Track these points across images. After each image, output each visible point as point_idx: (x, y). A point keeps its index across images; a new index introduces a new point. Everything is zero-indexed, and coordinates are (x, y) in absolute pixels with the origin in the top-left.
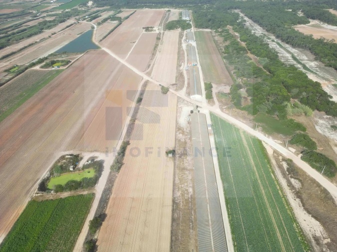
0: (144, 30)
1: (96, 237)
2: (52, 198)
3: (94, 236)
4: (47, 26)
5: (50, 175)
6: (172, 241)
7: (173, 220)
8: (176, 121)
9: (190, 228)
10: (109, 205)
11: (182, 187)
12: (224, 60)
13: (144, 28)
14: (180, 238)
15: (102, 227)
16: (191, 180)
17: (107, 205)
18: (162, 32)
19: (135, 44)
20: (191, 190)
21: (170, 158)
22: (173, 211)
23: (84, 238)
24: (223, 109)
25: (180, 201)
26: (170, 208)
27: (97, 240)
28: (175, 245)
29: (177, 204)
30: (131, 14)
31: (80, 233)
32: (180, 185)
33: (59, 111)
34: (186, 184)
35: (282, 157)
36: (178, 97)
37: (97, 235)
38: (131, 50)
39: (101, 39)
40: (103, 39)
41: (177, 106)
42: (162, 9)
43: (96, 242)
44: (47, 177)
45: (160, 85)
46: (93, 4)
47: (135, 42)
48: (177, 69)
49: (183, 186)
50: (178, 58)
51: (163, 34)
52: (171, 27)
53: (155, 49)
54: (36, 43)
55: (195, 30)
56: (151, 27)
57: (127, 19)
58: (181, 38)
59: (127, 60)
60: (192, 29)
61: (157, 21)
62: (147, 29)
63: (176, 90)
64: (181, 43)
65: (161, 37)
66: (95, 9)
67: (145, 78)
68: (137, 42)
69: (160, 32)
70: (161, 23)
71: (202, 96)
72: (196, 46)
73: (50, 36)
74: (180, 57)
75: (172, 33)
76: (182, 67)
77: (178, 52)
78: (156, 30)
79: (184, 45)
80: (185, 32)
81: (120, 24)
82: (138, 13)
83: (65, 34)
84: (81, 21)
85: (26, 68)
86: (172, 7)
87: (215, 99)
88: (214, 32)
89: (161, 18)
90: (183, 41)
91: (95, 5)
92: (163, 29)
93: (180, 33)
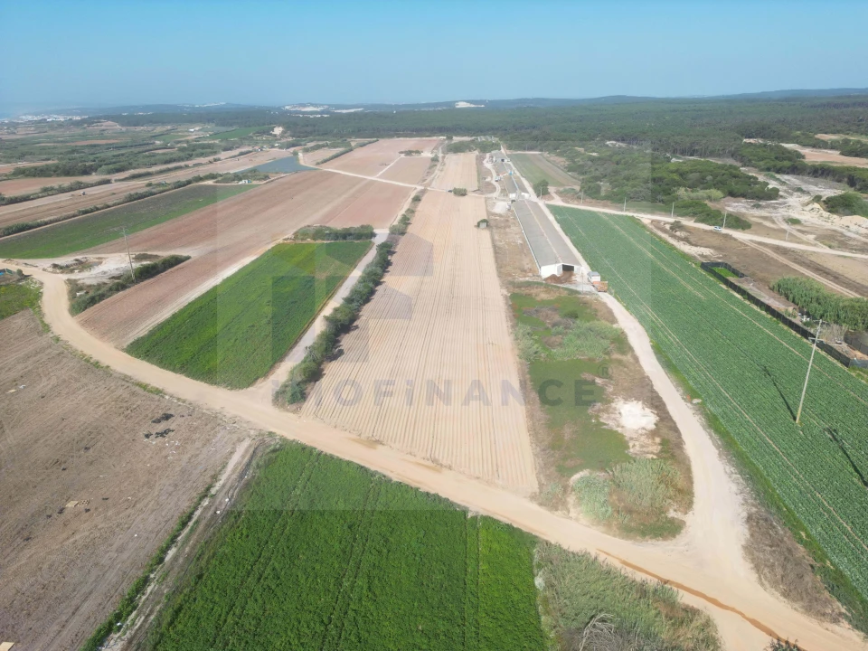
8: (487, 211)
13: (401, 153)
18: (440, 155)
19: (389, 166)
21: (483, 228)
24: (569, 201)
30: (370, 143)
36: (486, 198)
38: (384, 171)
39: (319, 161)
40: (323, 162)
41: (486, 202)
42: (435, 138)
45: (450, 191)
46: (284, 132)
47: (389, 164)
48: (479, 180)
50: (479, 175)
51: (444, 157)
52: (458, 149)
53: (430, 168)
54: (187, 166)
55: (509, 152)
56: (418, 152)
57: (361, 146)
58: (480, 160)
59: (380, 177)
60: (503, 150)
61: (428, 147)
62: (409, 153)
63: (482, 194)
64: (482, 164)
65: (440, 159)
66: (290, 139)
67: (420, 188)
68: (392, 164)
69: (436, 155)
70: (436, 148)
71: (530, 195)
72: (512, 165)
73: (211, 162)
74: (482, 174)
75: (461, 155)
76: (488, 179)
77: (478, 171)
78: (427, 154)
79: (488, 165)
80: (488, 155)
81: (351, 150)
82: (385, 143)
83: (241, 161)
84: (268, 149)
85: (189, 182)
86: (456, 136)
87: (554, 195)
88: (546, 154)
89: (434, 144)
90: (485, 162)
91: (289, 133)
92: (443, 153)
93: (477, 156)
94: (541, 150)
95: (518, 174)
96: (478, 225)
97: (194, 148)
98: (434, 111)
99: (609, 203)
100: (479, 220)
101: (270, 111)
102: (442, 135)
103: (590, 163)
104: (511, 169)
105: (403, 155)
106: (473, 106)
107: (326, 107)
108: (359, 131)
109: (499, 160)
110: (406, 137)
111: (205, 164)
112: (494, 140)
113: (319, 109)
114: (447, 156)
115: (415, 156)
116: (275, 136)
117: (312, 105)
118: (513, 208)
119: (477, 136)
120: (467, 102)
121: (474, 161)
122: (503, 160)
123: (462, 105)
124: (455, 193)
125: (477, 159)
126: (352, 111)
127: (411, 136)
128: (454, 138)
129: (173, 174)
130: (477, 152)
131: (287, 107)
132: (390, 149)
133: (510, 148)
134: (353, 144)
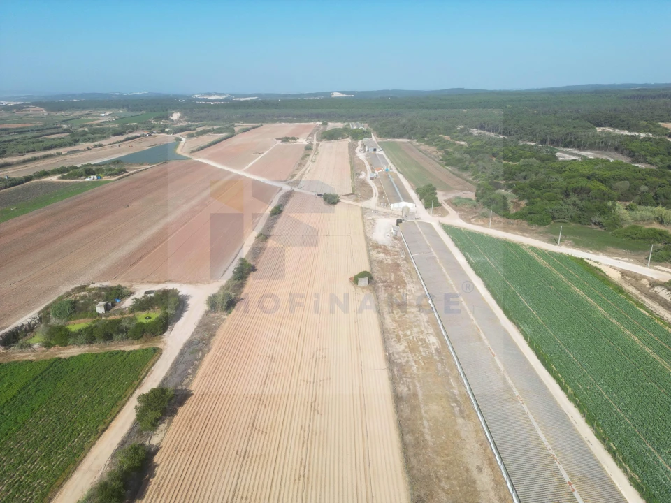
0: (280, 141)
1: (155, 440)
2: (34, 358)
3: (149, 437)
4: (86, 137)
5: (40, 319)
6: (404, 446)
7: (397, 399)
8: (366, 237)
9: (454, 415)
10: (200, 373)
11: (405, 335)
12: (448, 168)
13: (278, 139)
14: (428, 437)
15: (177, 418)
16: (428, 322)
17: (194, 372)
18: (315, 142)
19: (262, 155)
20: (433, 340)
21: (363, 288)
22: (393, 380)
23: (118, 440)
24: (470, 219)
25: (408, 361)
26: (384, 375)
27: (158, 449)
28: (416, 455)
29: (401, 366)
30: (254, 128)
31: (104, 431)
32: (400, 332)
33: (86, 230)
34: (415, 330)
35: (648, 280)
36: (362, 208)
37: (161, 436)
38: (255, 161)
39: (195, 149)
40: (198, 150)
41: (363, 218)
42: (312, 123)
43: (155, 453)
44: (29, 324)
45: (320, 195)
46: (181, 117)
47: (262, 153)
48: (352, 178)
49: (409, 333)
50: (352, 168)
51: (318, 145)
52: (331, 136)
53: (303, 158)
54: (59, 154)
55: (379, 140)
56: (294, 139)
57: (244, 132)
58: (352, 148)
59: (247, 171)
60: (373, 138)
61: (304, 133)
62: (285, 140)
63: (356, 200)
64: (355, 153)
65: (314, 147)
66: (185, 124)
67: (287, 188)
68: (266, 153)
69: (310, 143)
70: (311, 135)
71: (416, 206)
72: (385, 155)
73: (89, 149)
74: (356, 167)
75: (334, 143)
76: (362, 176)
77: (351, 162)
78: (303, 141)
79: (361, 155)
80: (360, 143)
81: (233, 136)
82: (267, 127)
83: (122, 147)
84: (157, 134)
85: (28, 179)
86: (331, 121)
87: (446, 207)
88: (415, 142)
89: (311, 130)
90: (357, 151)
91: (185, 118)
92: (317, 140)
93: (349, 144)
94: (410, 138)
95: (395, 171)
96: (355, 280)
97: (94, 132)
98: (314, 99)
99: (525, 224)
100: (357, 273)
101: (178, 100)
102: (319, 121)
103: (468, 156)
104: (387, 164)
105: (279, 142)
106: (345, 95)
107: (228, 96)
108: (247, 116)
109: (371, 150)
110: (287, 122)
111: (82, 151)
112: (364, 126)
113: (221, 98)
114: (321, 143)
115: (291, 143)
116: (172, 120)
117: (217, 94)
118: (400, 234)
119: (350, 122)
120: (340, 92)
121: (347, 150)
122: (375, 150)
123: (336, 95)
124: (325, 199)
125: (349, 147)
126: (248, 99)
127: (291, 121)
128: (329, 124)
129: (29, 165)
130: (349, 140)
131: (196, 96)
132: (268, 136)
133: (380, 135)
134: (236, 129)
